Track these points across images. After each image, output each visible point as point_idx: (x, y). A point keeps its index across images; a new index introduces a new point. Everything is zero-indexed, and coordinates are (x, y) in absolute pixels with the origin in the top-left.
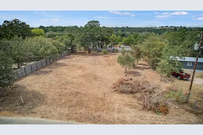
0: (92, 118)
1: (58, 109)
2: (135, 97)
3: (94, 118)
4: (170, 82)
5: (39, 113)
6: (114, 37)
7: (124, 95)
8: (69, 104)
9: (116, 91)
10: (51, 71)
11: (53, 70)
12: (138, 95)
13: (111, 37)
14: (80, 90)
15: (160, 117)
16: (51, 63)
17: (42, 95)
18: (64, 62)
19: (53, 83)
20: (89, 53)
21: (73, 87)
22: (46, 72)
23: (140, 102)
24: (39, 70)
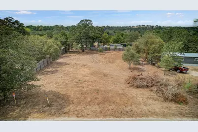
0: (125, 113)
1: (88, 107)
2: (151, 90)
3: (127, 112)
4: (173, 76)
5: (71, 113)
6: (106, 35)
7: (140, 89)
8: (96, 101)
9: (131, 86)
10: (57, 71)
11: (58, 69)
12: (154, 88)
13: (103, 35)
14: (98, 88)
15: (183, 106)
16: (52, 63)
17: (62, 95)
18: (65, 61)
19: (67, 82)
20: (83, 51)
21: (89, 85)
22: (53, 72)
23: (159, 94)
24: (43, 70)
